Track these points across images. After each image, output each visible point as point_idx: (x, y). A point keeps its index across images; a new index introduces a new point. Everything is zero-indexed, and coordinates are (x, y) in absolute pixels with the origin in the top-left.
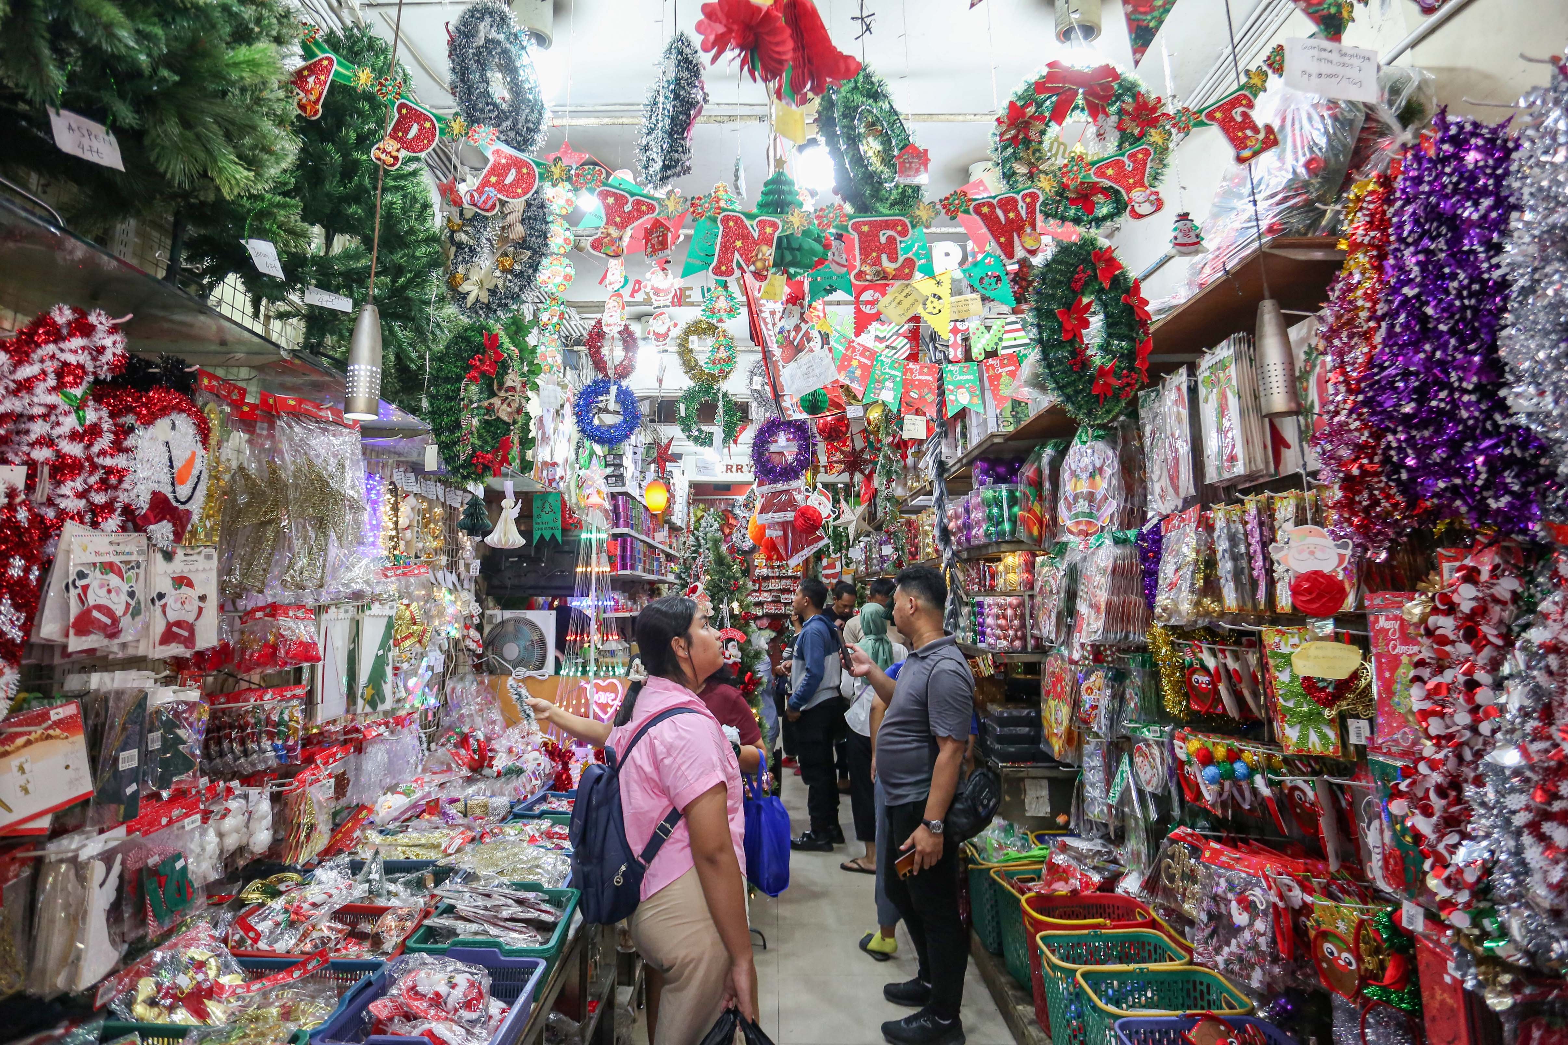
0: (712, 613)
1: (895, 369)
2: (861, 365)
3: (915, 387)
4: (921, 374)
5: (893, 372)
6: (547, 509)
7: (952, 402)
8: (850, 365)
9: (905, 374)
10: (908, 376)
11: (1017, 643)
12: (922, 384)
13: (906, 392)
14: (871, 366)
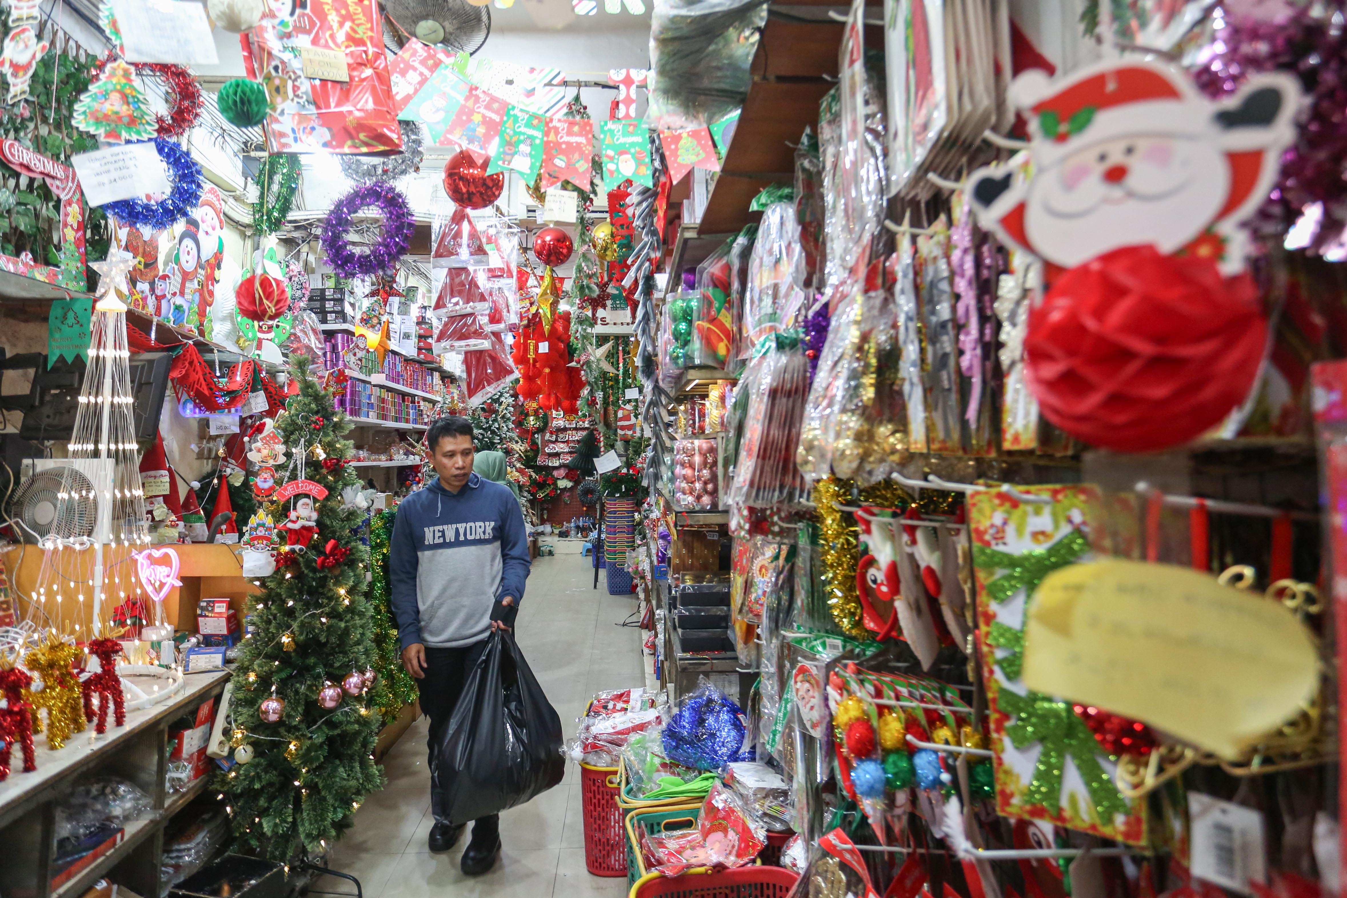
0: (282, 460)
1: (534, 127)
2: (486, 121)
3: (562, 152)
4: (570, 133)
5: (531, 132)
6: (71, 319)
7: (611, 173)
8: (470, 120)
9: (547, 134)
10: (552, 137)
11: (706, 500)
12: (571, 149)
13: (548, 160)
14: (501, 123)
